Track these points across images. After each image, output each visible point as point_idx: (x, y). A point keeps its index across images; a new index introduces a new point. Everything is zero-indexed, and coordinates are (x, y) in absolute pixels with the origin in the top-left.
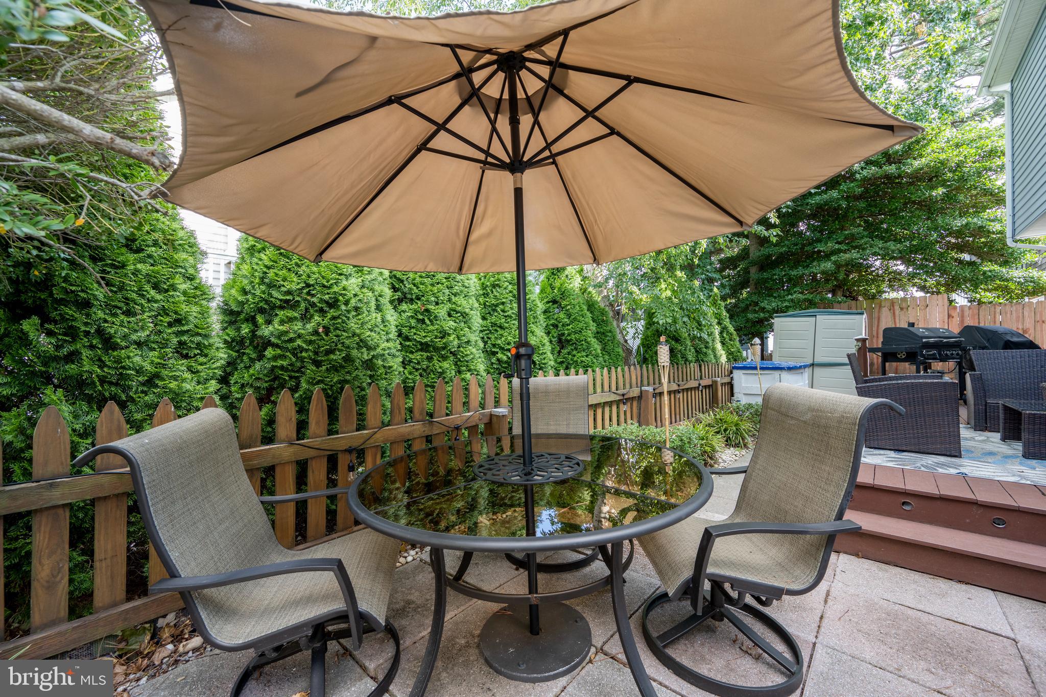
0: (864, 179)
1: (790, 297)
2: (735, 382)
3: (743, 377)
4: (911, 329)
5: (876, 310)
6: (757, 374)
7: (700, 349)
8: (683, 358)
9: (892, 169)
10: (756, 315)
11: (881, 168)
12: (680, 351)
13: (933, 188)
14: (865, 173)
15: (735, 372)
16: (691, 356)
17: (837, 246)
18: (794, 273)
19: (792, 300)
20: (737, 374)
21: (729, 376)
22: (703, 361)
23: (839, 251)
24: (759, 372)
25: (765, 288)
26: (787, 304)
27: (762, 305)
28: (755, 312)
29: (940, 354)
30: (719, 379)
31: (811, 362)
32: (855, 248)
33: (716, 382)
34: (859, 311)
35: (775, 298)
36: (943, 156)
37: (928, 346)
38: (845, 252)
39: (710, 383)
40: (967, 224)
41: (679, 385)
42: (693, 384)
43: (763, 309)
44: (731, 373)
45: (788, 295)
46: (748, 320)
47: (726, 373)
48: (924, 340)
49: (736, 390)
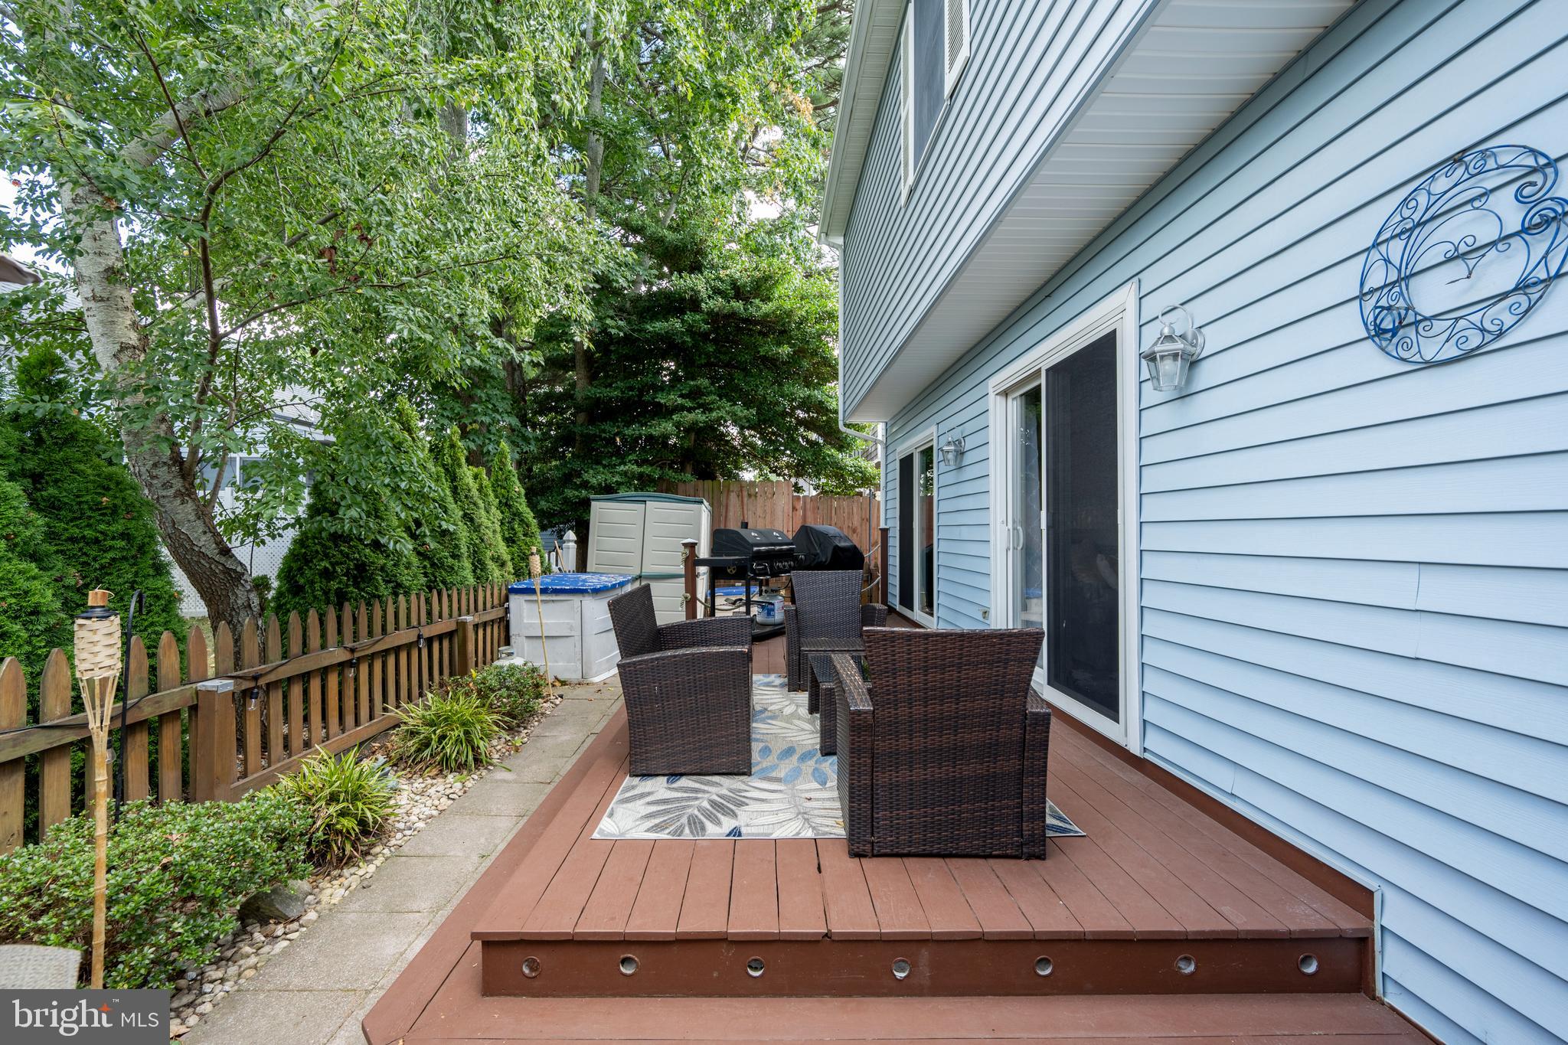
0: (711, 313)
1: (622, 467)
2: (513, 617)
3: (525, 606)
4: (743, 532)
5: (725, 494)
6: (536, 601)
7: (440, 559)
8: (387, 582)
9: (738, 305)
10: (576, 493)
11: (729, 302)
12: (383, 569)
13: (779, 344)
14: (711, 303)
15: (513, 598)
16: (413, 576)
17: (680, 401)
18: (628, 432)
19: (625, 473)
20: (516, 602)
21: (501, 605)
22: (444, 582)
23: (682, 408)
24: (540, 597)
25: (593, 451)
26: (617, 478)
27: (586, 476)
28: (577, 487)
29: (772, 567)
30: (469, 618)
31: (638, 573)
32: (700, 406)
33: (462, 625)
34: (697, 499)
35: (604, 467)
36: (787, 305)
37: (759, 557)
38: (690, 410)
39: (453, 627)
40: (809, 396)
41: (352, 650)
42: (405, 636)
43: (585, 485)
44: (507, 600)
45: (620, 464)
46: (566, 501)
47: (496, 602)
48: (755, 549)
49: (513, 631)
